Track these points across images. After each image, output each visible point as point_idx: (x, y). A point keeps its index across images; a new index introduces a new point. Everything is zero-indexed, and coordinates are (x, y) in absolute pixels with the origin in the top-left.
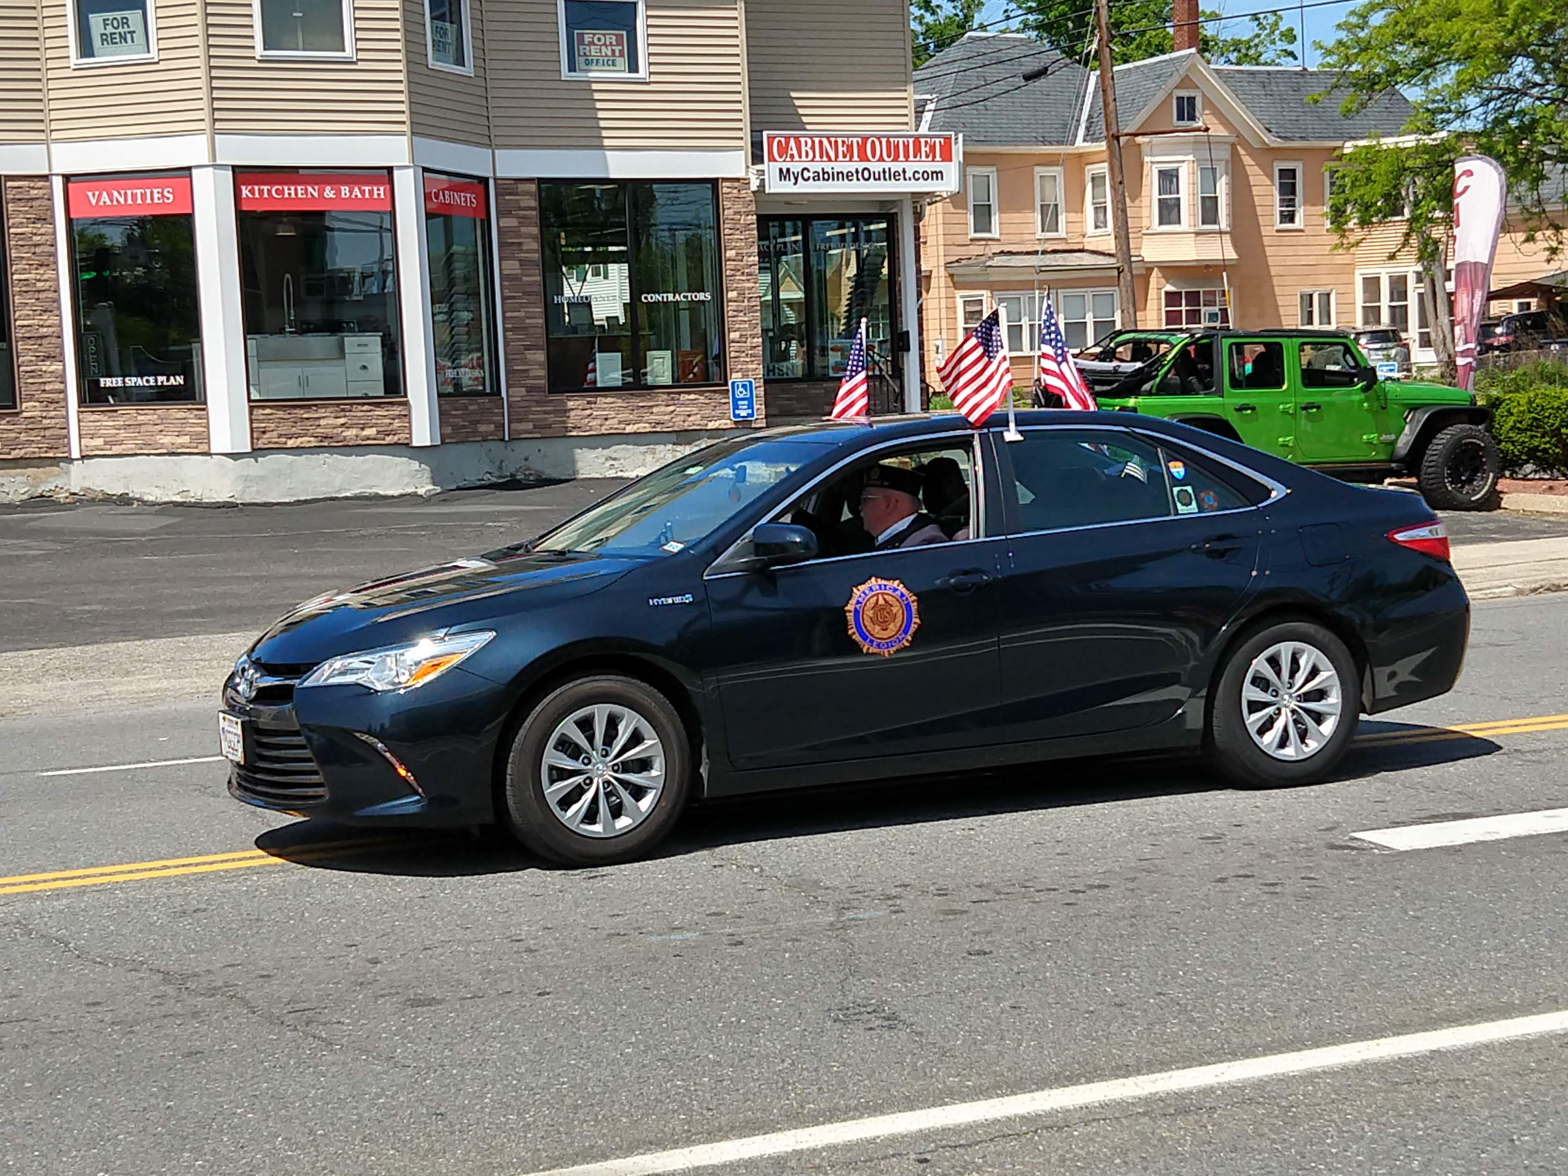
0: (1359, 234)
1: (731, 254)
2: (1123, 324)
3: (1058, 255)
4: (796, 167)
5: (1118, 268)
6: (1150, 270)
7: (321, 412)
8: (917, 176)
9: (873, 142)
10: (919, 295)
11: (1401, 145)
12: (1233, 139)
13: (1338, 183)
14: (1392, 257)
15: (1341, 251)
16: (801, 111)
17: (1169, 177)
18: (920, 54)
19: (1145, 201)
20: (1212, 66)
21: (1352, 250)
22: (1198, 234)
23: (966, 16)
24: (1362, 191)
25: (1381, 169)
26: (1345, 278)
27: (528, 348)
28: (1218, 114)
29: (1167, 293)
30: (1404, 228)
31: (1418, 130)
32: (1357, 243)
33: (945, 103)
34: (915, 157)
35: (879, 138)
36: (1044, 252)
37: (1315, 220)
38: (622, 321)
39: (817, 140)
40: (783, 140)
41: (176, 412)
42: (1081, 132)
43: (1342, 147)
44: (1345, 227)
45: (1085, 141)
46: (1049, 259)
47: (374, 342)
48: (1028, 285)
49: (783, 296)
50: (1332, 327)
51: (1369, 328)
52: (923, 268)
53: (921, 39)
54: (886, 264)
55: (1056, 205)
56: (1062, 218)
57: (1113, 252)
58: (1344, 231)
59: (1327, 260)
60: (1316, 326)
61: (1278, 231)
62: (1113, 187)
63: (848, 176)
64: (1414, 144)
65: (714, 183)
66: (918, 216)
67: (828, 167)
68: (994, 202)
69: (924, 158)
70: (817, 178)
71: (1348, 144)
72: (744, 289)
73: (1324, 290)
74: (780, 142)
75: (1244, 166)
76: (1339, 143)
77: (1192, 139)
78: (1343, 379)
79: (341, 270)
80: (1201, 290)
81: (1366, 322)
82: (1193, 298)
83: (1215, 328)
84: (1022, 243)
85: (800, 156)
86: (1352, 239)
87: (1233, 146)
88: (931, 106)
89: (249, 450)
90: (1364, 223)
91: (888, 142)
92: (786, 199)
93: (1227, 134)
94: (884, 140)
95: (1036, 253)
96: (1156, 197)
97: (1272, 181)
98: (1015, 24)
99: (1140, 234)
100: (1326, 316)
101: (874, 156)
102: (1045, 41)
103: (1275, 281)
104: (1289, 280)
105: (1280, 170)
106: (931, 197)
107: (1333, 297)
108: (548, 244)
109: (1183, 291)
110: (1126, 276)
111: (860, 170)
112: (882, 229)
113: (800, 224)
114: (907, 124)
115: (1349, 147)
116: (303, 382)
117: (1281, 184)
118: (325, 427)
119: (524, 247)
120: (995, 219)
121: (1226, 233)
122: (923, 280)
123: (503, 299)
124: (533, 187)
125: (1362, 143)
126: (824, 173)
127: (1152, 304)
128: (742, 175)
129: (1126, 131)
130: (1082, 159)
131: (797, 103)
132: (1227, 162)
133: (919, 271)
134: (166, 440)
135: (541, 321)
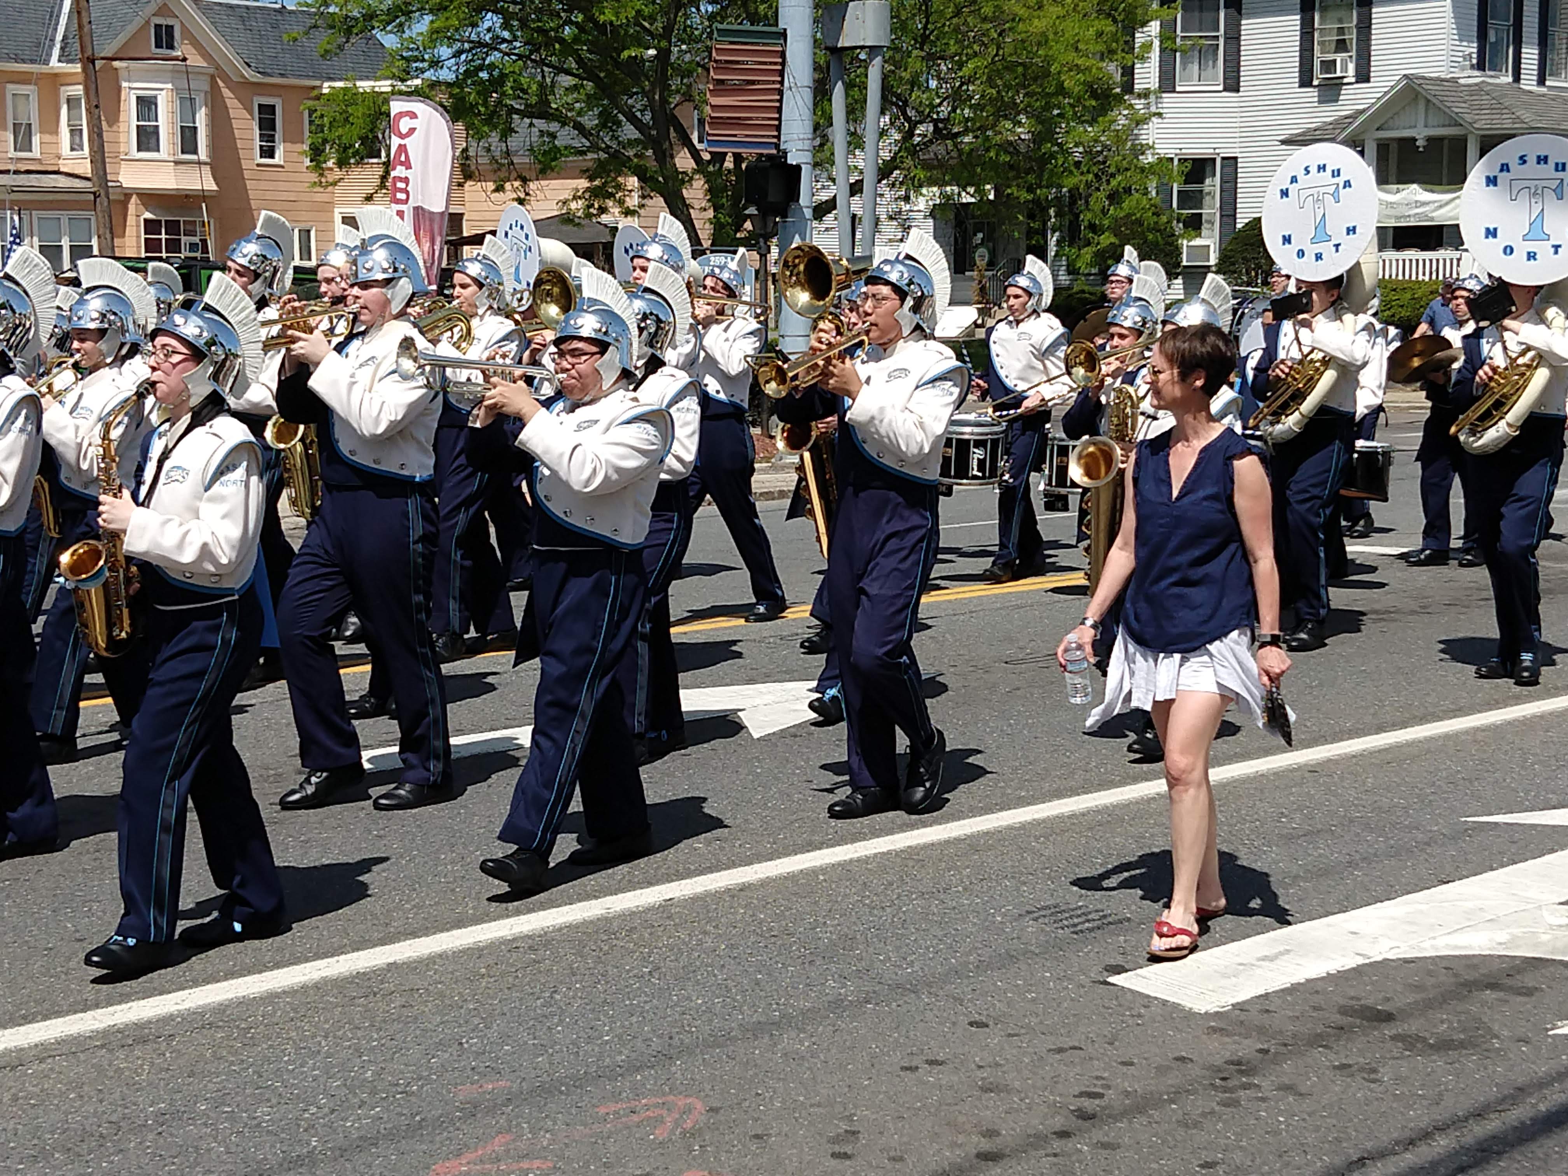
0: (337, 173)
3: (29, 174)
5: (94, 193)
6: (127, 197)
11: (377, 89)
12: (212, 71)
13: (317, 121)
14: (369, 198)
15: (320, 189)
17: (146, 105)
19: (122, 127)
21: (330, 189)
22: (177, 163)
24: (340, 131)
25: (358, 112)
26: (324, 216)
28: (196, 44)
29: (146, 220)
30: (380, 171)
31: (393, 77)
32: (336, 183)
36: (17, 172)
37: (295, 157)
42: (56, 52)
43: (321, 87)
44: (324, 165)
45: (59, 61)
46: (22, 180)
55: (30, 125)
56: (36, 139)
57: (90, 175)
58: (322, 169)
59: (305, 197)
61: (258, 165)
62: (89, 111)
64: (389, 89)
71: (326, 85)
73: (304, 226)
75: (223, 98)
76: (317, 83)
77: (171, 68)
80: (182, 219)
82: (173, 227)
83: (195, 258)
86: (331, 177)
87: (213, 77)
90: (342, 163)
93: (205, 65)
95: (8, 172)
96: (134, 123)
97: (251, 113)
99: (117, 160)
100: (306, 253)
105: (260, 105)
107: (313, 234)
109: (163, 219)
110: (103, 201)
115: (327, 88)
117: (260, 118)
121: (206, 164)
125: (340, 84)
127: (130, 231)
129: (101, 55)
130: (57, 79)
132: (206, 92)
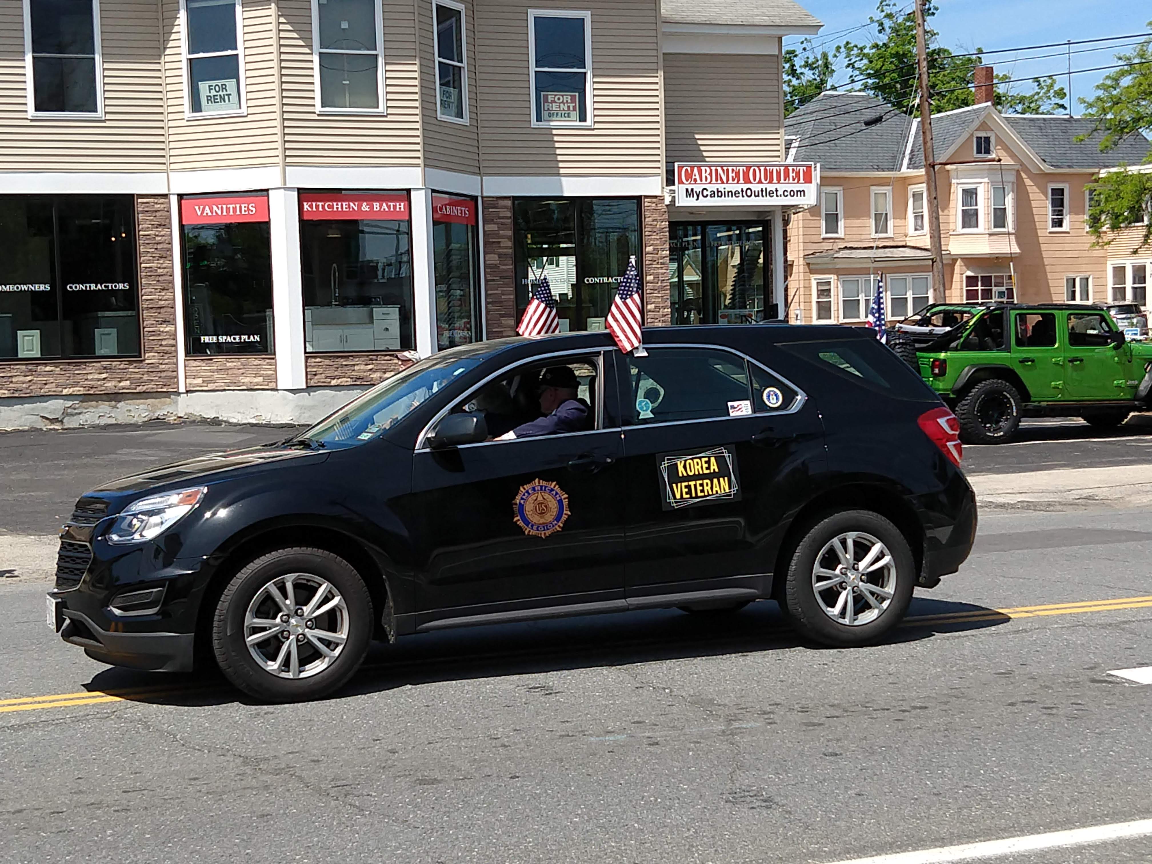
0: (1111, 235)
1: (649, 249)
2: (935, 300)
3: (887, 250)
4: (698, 188)
5: (932, 259)
6: (955, 261)
7: (356, 361)
8: (786, 193)
9: (754, 170)
10: (786, 278)
11: (1142, 172)
12: (1017, 167)
13: (1096, 198)
14: (1135, 252)
15: (1097, 248)
16: (702, 148)
17: (970, 195)
18: (789, 107)
19: (952, 211)
20: (1003, 115)
21: (1105, 247)
22: (990, 235)
23: (821, 80)
24: (1113, 204)
25: (1128, 189)
26: (1099, 267)
27: (502, 316)
28: (1007, 149)
29: (967, 277)
30: (1144, 232)
32: (1109, 243)
33: (806, 142)
34: (785, 180)
35: (758, 167)
36: (878, 248)
37: (1078, 225)
38: (570, 296)
39: (713, 168)
40: (689, 169)
41: (254, 361)
42: (906, 161)
43: (1098, 173)
44: (1100, 230)
45: (908, 168)
46: (881, 253)
47: (394, 313)
48: (866, 271)
49: (686, 278)
50: (1090, 303)
51: (1117, 303)
52: (789, 259)
53: (788, 97)
54: (762, 256)
55: (886, 214)
56: (890, 224)
57: (929, 247)
58: (1100, 233)
59: (1086, 254)
60: (1078, 302)
61: (1050, 233)
62: (930, 202)
63: (736, 194)
65: (638, 199)
66: (786, 222)
67: (721, 187)
68: (840, 212)
69: (791, 181)
70: (713, 195)
71: (1102, 171)
72: (658, 274)
73: (1083, 275)
74: (687, 170)
75: (1025, 186)
76: (1096, 170)
77: (988, 167)
78: (1100, 340)
79: (371, 261)
80: (993, 275)
81: (1115, 299)
82: (987, 281)
83: (1002, 302)
84: (860, 241)
85: (701, 180)
86: (1106, 238)
87: (1018, 171)
88: (795, 144)
89: (304, 387)
90: (1114, 227)
91: (765, 170)
92: (689, 210)
94: (762, 168)
95: (871, 248)
96: (960, 208)
97: (1047, 197)
98: (858, 86)
99: (948, 235)
100: (1085, 295)
101: (755, 180)
102: (880, 97)
103: (1048, 268)
104: (1058, 268)
105: (1052, 189)
106: (796, 209)
107: (1090, 281)
108: (518, 242)
109: (979, 275)
110: (938, 265)
111: (745, 190)
112: (759, 231)
113: (699, 228)
114: (779, 157)
115: (1103, 173)
116: (343, 339)
117: (1052, 199)
118: (359, 371)
119: (502, 245)
120: (841, 224)
121: (1012, 234)
122: (788, 267)
123: (486, 281)
124: (509, 203)
125: (1113, 170)
126: (718, 192)
127: (956, 285)
128: (658, 193)
129: (938, 161)
130: (906, 181)
131: (700, 142)
132: (1013, 183)
133: (786, 261)
134: (246, 380)
135: (512, 297)
